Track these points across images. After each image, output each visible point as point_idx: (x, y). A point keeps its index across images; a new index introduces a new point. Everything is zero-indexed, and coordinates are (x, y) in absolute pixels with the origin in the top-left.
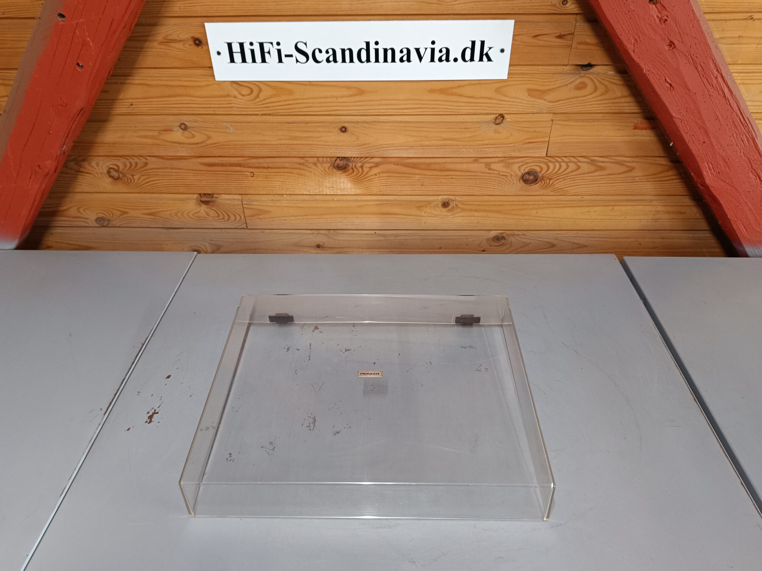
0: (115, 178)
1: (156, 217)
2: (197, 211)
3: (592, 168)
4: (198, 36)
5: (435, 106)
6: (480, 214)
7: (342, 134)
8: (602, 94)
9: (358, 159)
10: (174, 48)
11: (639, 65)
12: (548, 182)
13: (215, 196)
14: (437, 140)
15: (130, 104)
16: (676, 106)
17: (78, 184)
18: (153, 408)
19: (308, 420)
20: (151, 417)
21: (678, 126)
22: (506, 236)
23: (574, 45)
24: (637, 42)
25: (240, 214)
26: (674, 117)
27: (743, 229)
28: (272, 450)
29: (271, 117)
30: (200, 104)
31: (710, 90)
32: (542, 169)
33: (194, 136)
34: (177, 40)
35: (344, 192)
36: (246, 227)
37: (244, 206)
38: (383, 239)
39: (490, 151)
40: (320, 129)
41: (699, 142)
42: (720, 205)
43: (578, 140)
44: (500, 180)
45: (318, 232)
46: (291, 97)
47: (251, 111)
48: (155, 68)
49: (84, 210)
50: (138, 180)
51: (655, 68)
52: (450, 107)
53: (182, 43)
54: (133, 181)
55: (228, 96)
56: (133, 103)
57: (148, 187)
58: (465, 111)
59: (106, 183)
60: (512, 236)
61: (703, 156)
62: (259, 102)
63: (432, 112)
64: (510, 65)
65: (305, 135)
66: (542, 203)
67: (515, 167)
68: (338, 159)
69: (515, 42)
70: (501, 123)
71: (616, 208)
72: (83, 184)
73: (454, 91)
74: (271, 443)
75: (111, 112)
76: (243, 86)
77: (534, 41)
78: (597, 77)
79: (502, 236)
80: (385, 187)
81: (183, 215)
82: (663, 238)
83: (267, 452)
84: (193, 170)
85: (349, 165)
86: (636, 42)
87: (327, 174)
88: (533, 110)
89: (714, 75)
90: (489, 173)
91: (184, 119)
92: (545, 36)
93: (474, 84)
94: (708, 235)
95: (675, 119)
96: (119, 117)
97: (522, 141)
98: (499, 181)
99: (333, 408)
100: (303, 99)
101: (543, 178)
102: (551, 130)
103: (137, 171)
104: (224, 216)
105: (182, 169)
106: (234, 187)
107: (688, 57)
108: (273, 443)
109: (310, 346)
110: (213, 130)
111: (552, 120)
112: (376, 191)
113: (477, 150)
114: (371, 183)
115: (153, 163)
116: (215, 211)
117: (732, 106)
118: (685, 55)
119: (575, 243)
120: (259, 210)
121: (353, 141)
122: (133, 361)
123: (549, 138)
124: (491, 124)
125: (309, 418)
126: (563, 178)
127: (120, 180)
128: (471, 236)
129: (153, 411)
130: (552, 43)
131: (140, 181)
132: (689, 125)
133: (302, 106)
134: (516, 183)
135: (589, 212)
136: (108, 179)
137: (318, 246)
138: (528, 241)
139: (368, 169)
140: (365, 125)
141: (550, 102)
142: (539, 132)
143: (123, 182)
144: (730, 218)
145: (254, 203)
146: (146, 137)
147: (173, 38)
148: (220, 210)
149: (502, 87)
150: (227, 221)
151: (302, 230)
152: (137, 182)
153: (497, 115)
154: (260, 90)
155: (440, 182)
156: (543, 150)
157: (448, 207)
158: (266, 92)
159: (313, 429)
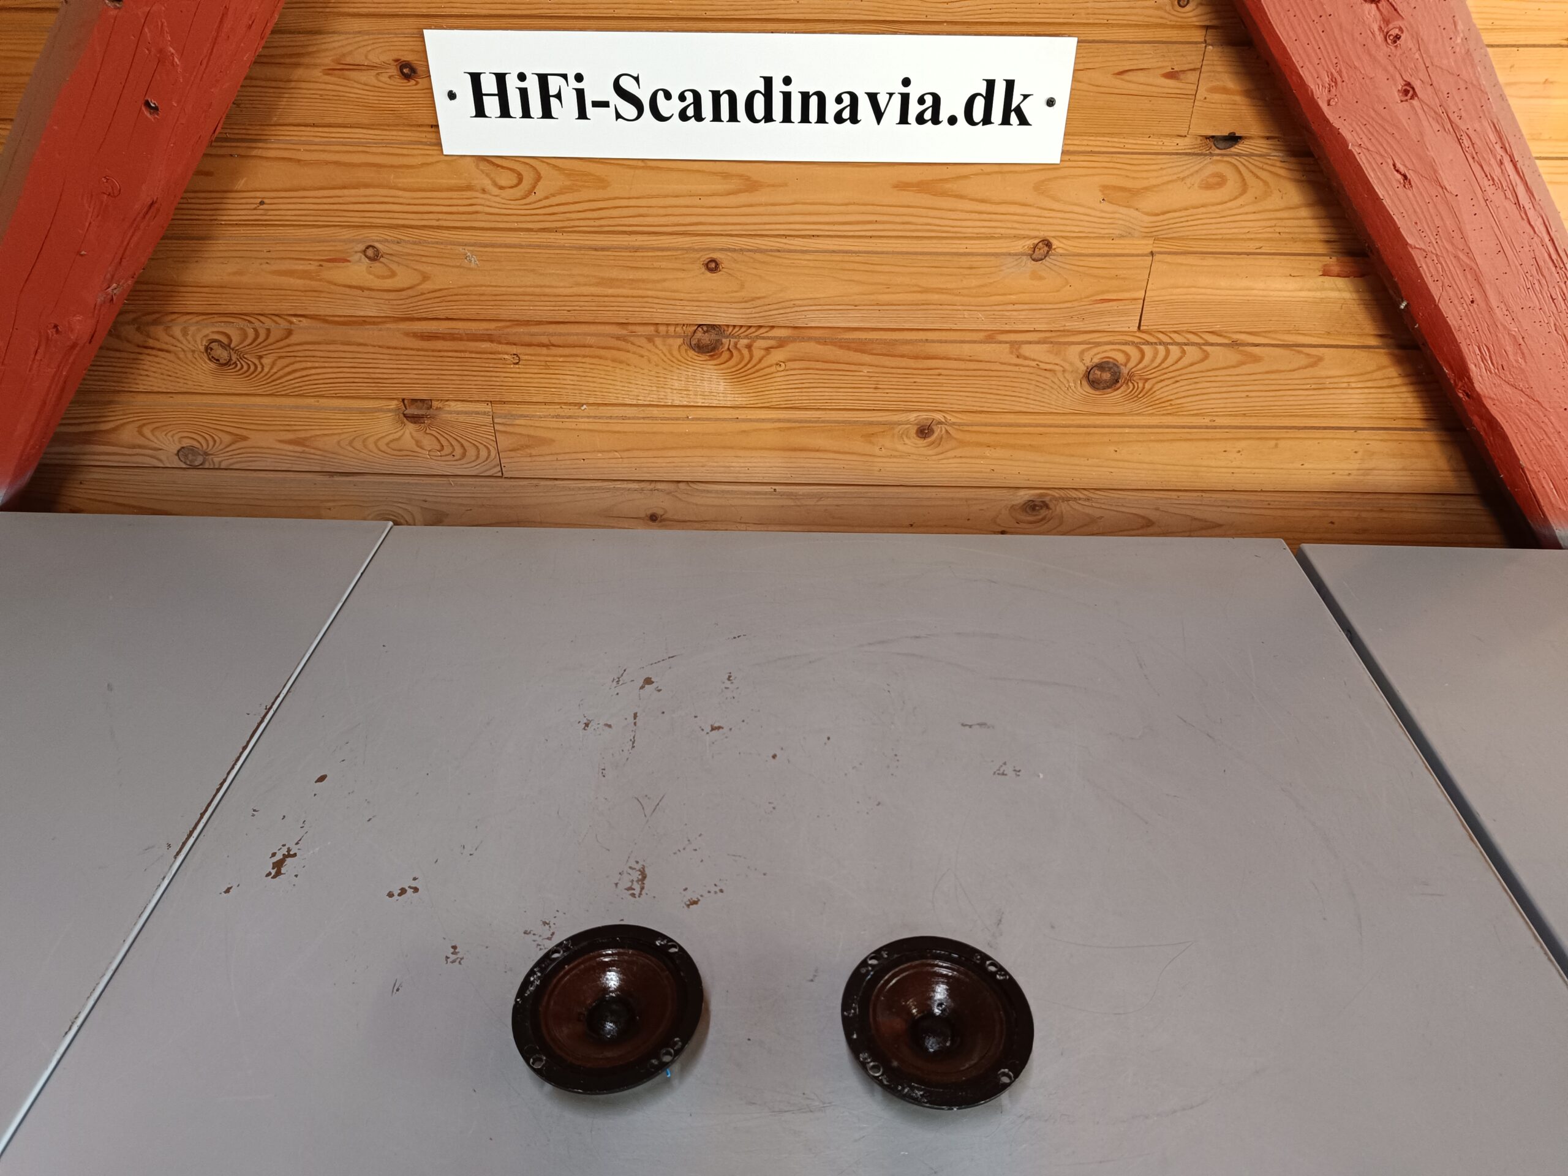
0: (222, 361)
1: (307, 449)
2: (396, 436)
3: (1234, 358)
4: (408, 57)
5: (906, 219)
6: (999, 453)
7: (709, 274)
8: (1258, 200)
9: (743, 330)
10: (357, 82)
11: (1339, 133)
12: (1141, 385)
13: (435, 404)
14: (911, 292)
15: (260, 200)
16: (1416, 223)
17: (141, 375)
18: (284, 845)
19: (629, 874)
20: (278, 865)
21: (1419, 266)
22: (1051, 500)
23: (1202, 93)
24: (1336, 83)
25: (488, 446)
26: (1411, 246)
27: (1551, 489)
28: (549, 939)
29: (559, 236)
30: (409, 204)
31: (1487, 188)
32: (1128, 357)
33: (393, 274)
34: (364, 65)
35: (710, 401)
36: (500, 474)
37: (497, 427)
38: (791, 503)
39: (1020, 317)
40: (664, 264)
41: (1462, 300)
42: (1504, 437)
43: (1206, 297)
44: (1041, 379)
45: (652, 486)
46: (601, 194)
47: (517, 222)
48: (314, 125)
49: (153, 431)
50: (271, 368)
51: (1373, 140)
52: (937, 222)
53: (374, 73)
54: (259, 369)
55: (469, 188)
56: (266, 201)
57: (293, 382)
58: (970, 230)
59: (202, 373)
60: (1063, 502)
61: (1470, 331)
62: (535, 202)
63: (901, 231)
64: (1067, 134)
65: (632, 275)
66: (1127, 430)
67: (1073, 351)
68: (700, 329)
69: (1079, 86)
70: (1045, 257)
71: (1282, 443)
72: (152, 374)
73: (948, 186)
74: (545, 923)
75: (219, 218)
76: (503, 167)
77: (1117, 82)
78: (1246, 163)
79: (1043, 502)
80: (797, 390)
81: (365, 446)
82: (1381, 510)
83: (536, 943)
84: (388, 348)
85: (722, 344)
86: (1333, 84)
87: (676, 362)
88: (1111, 231)
89: (1496, 159)
90: (1016, 365)
91: (373, 235)
92: (1139, 73)
93: (989, 174)
94: (1473, 505)
95: (1413, 252)
96: (234, 230)
97: (1088, 297)
98: (1037, 381)
99: (684, 849)
100: (629, 198)
101: (1130, 378)
102: (1149, 274)
103: (270, 347)
104: (454, 449)
105: (365, 345)
106: (475, 385)
107: (1441, 117)
108: (552, 925)
109: (635, 719)
110: (436, 261)
111: (1152, 254)
112: (779, 399)
113: (994, 315)
114: (768, 381)
115: (304, 332)
116: (435, 436)
117: (1532, 223)
118: (1435, 112)
119: (1195, 519)
120: (528, 436)
121: (732, 292)
122: (245, 744)
123: (1146, 292)
124: (1024, 258)
125: (630, 871)
126: (1171, 378)
127: (234, 366)
128: (976, 499)
129: (284, 851)
130: (1154, 89)
131: (274, 370)
132: (1441, 264)
133: (626, 212)
134: (1074, 389)
135: (1225, 451)
136: (205, 363)
137: (653, 518)
138: (1097, 513)
139: (763, 352)
140: (758, 256)
141: (1148, 214)
142: (1124, 279)
143: (239, 370)
144: (1524, 465)
145: (517, 422)
146: (290, 273)
147: (356, 63)
148: (446, 436)
149: (1049, 180)
150: (460, 459)
151: (619, 483)
152: (268, 372)
153: (1036, 241)
154: (538, 178)
155: (915, 382)
156: (1132, 318)
157: (929, 437)
158: (551, 182)
159: (640, 894)
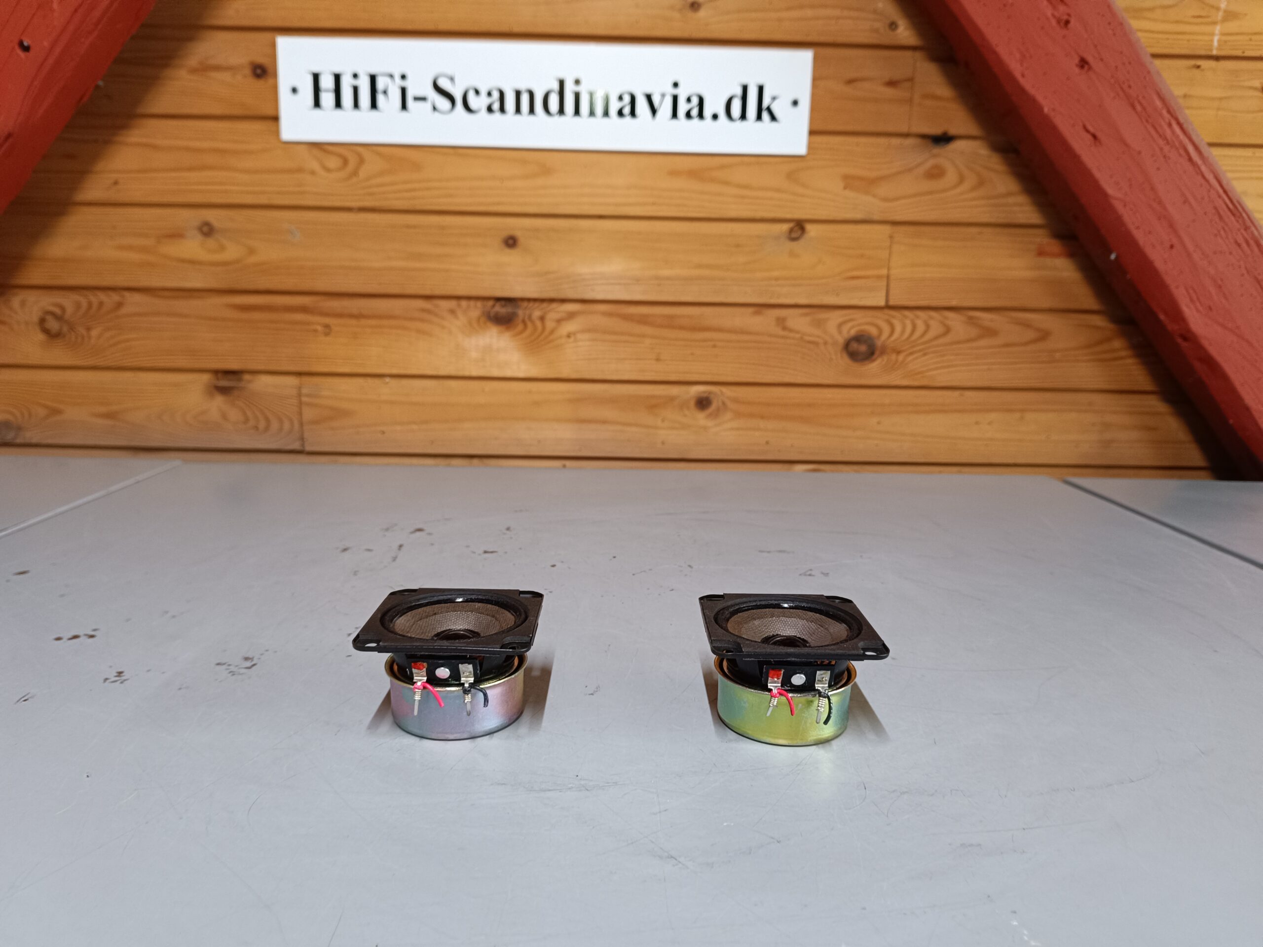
0: (53, 332)
1: (116, 423)
2: (204, 408)
3: (974, 332)
4: (261, 60)
5: (679, 202)
6: (771, 424)
7: (507, 251)
8: (974, 189)
9: (537, 304)
10: (216, 81)
11: (1034, 99)
12: (895, 357)
13: (247, 377)
14: (685, 268)
15: (113, 181)
16: (1111, 176)
21: (1121, 216)
23: (916, 100)
24: (1026, 59)
25: (292, 417)
26: (1111, 196)
29: (376, 215)
30: (246, 185)
31: (1164, 147)
32: (880, 331)
33: (223, 249)
34: (222, 67)
35: (505, 373)
36: (301, 448)
37: (304, 399)
39: (784, 292)
40: (466, 241)
41: (1163, 246)
43: (941, 275)
44: (805, 351)
46: (416, 176)
47: (340, 201)
48: (174, 117)
50: (98, 339)
51: (1063, 104)
52: (707, 204)
53: (230, 72)
54: (87, 340)
55: (300, 170)
56: (120, 181)
57: (114, 355)
58: (734, 212)
59: (32, 344)
61: (1175, 274)
62: (357, 183)
63: (675, 211)
64: (811, 133)
65: (438, 250)
66: (887, 402)
67: (832, 327)
68: (499, 302)
69: (817, 90)
70: (800, 239)
71: (1027, 416)
73: (714, 174)
74: (247, 658)
75: (74, 197)
76: (332, 152)
77: (848, 90)
78: (961, 159)
80: (586, 361)
81: (173, 419)
83: (229, 670)
84: (209, 319)
85: (518, 315)
86: (1023, 59)
87: (474, 330)
88: (854, 216)
89: (1165, 121)
90: (783, 337)
91: (211, 216)
92: (865, 83)
93: (748, 164)
95: (1114, 202)
96: (85, 209)
97: (840, 274)
98: (804, 353)
100: (441, 181)
101: (884, 350)
102: (890, 254)
103: (100, 319)
104: (258, 421)
105: (189, 317)
106: (286, 357)
107: (1115, 87)
109: (400, 547)
110: (262, 236)
111: (891, 237)
112: (569, 370)
113: (760, 289)
114: (558, 352)
115: (134, 303)
116: (242, 408)
117: (1207, 178)
118: (1109, 83)
120: (331, 408)
121: (529, 266)
123: (889, 269)
124: (783, 239)
126: (920, 351)
127: (61, 339)
130: (878, 95)
131: (100, 342)
132: (1139, 212)
133: (436, 193)
136: (36, 334)
139: (554, 324)
140: (551, 234)
141: (885, 200)
142: (869, 258)
143: (67, 342)
145: (324, 394)
146: (130, 248)
147: (216, 64)
148: (252, 408)
149: (798, 169)
150: (262, 433)
152: (95, 344)
153: (791, 225)
154: (361, 163)
155: (692, 354)
156: (879, 294)
157: (707, 409)
158: (372, 165)
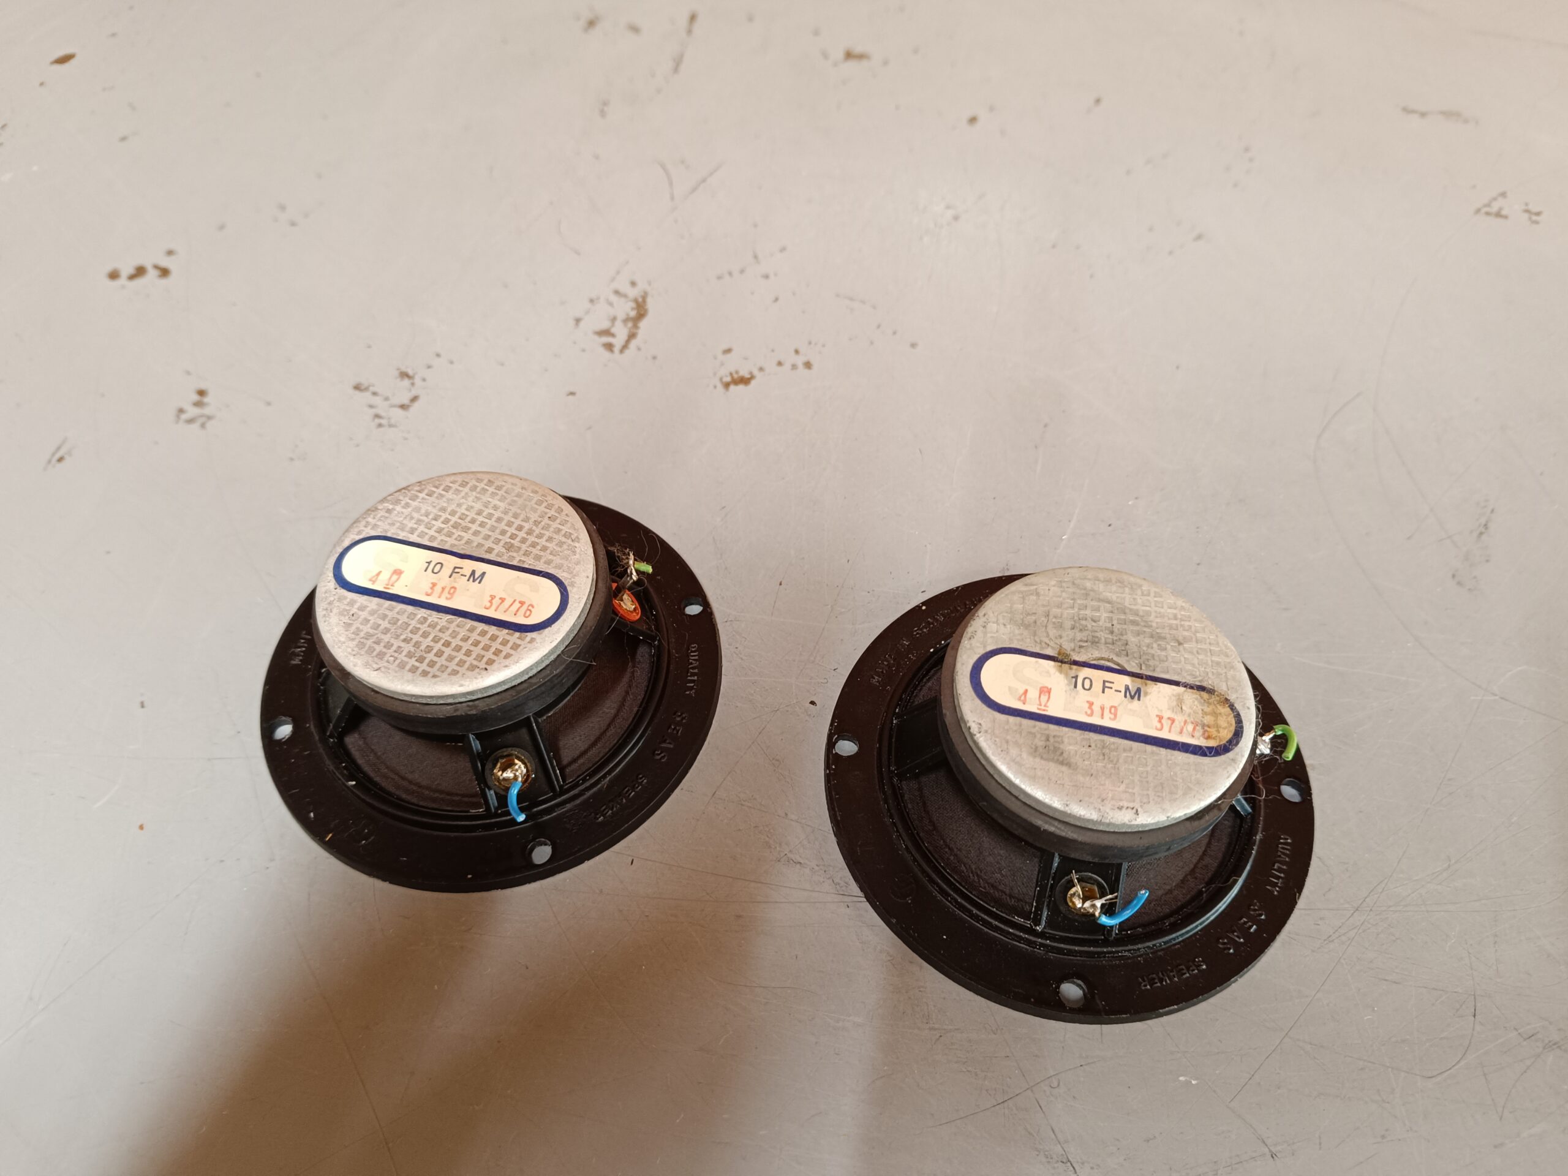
19: (611, 304)
28: (403, 407)
74: (404, 375)
83: (374, 411)
99: (742, 271)
108: (417, 380)
109: (691, 22)
125: (613, 298)
159: (625, 347)
